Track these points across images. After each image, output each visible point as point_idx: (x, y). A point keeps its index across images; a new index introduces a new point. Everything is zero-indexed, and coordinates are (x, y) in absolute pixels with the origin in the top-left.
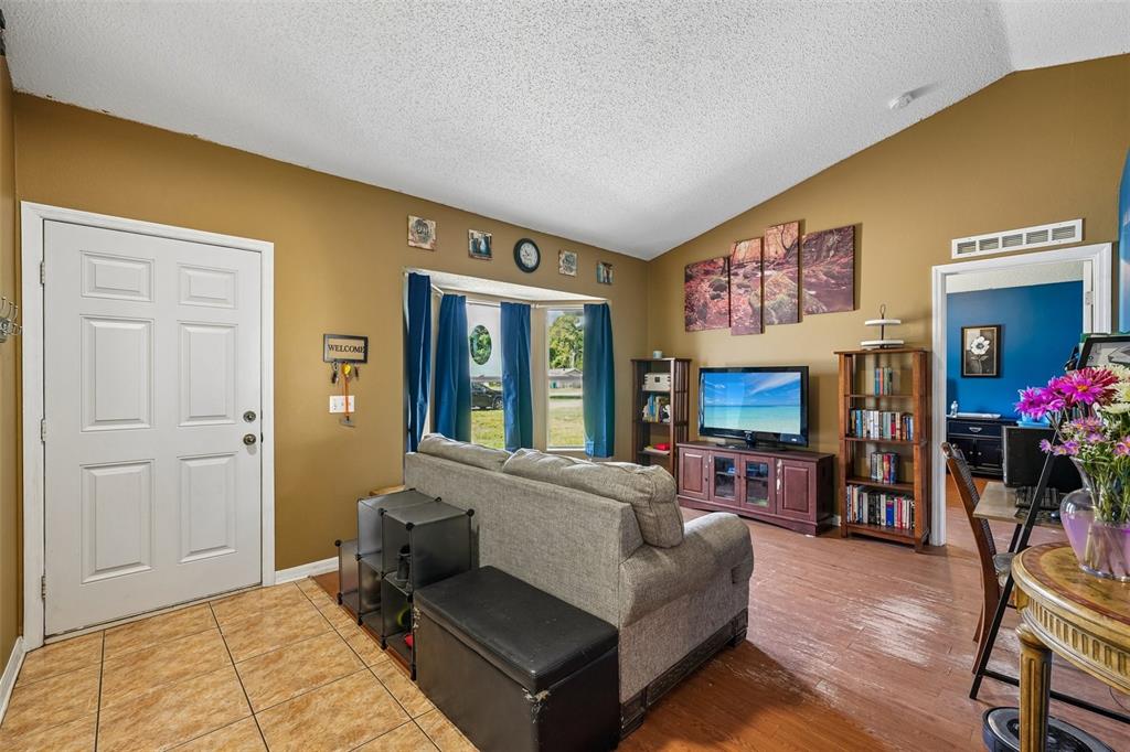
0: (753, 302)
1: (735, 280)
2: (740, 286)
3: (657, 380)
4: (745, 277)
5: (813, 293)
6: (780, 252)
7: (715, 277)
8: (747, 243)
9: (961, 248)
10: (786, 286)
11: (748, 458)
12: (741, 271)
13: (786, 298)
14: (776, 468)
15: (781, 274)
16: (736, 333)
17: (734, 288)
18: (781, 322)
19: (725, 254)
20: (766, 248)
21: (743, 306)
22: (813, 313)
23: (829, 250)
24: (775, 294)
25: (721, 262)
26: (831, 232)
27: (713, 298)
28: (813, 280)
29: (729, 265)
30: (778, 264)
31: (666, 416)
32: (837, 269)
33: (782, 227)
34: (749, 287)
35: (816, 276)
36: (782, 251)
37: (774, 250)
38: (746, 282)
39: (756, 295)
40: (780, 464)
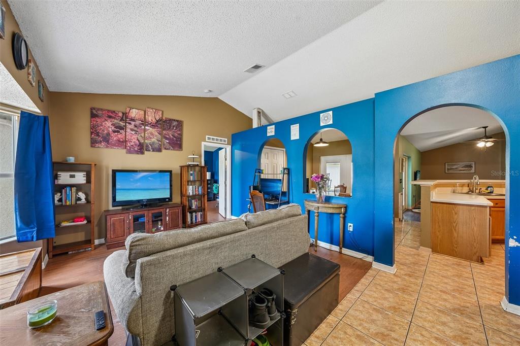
0: (139, 139)
1: (129, 126)
2: (132, 130)
3: (73, 176)
4: (135, 126)
5: (167, 141)
6: (153, 121)
7: (116, 121)
8: (137, 111)
9: (209, 138)
10: (156, 136)
11: (153, 212)
12: (133, 123)
13: (156, 141)
14: (166, 212)
15: (154, 130)
16: (129, 152)
17: (128, 130)
18: (153, 151)
19: (124, 111)
20: (147, 116)
21: (134, 140)
22: (167, 149)
23: (174, 127)
24: (151, 138)
25: (121, 115)
26: (174, 120)
27: (114, 132)
28: (168, 137)
29: (125, 117)
30: (153, 125)
31: (79, 199)
32: (177, 135)
33: (155, 110)
34: (137, 131)
35: (169, 135)
36: (154, 121)
37: (151, 118)
38: (136, 129)
39: (142, 136)
40: (167, 211)
